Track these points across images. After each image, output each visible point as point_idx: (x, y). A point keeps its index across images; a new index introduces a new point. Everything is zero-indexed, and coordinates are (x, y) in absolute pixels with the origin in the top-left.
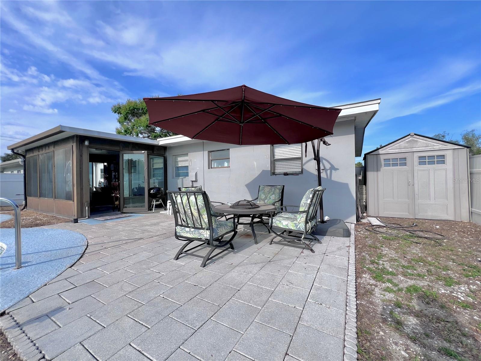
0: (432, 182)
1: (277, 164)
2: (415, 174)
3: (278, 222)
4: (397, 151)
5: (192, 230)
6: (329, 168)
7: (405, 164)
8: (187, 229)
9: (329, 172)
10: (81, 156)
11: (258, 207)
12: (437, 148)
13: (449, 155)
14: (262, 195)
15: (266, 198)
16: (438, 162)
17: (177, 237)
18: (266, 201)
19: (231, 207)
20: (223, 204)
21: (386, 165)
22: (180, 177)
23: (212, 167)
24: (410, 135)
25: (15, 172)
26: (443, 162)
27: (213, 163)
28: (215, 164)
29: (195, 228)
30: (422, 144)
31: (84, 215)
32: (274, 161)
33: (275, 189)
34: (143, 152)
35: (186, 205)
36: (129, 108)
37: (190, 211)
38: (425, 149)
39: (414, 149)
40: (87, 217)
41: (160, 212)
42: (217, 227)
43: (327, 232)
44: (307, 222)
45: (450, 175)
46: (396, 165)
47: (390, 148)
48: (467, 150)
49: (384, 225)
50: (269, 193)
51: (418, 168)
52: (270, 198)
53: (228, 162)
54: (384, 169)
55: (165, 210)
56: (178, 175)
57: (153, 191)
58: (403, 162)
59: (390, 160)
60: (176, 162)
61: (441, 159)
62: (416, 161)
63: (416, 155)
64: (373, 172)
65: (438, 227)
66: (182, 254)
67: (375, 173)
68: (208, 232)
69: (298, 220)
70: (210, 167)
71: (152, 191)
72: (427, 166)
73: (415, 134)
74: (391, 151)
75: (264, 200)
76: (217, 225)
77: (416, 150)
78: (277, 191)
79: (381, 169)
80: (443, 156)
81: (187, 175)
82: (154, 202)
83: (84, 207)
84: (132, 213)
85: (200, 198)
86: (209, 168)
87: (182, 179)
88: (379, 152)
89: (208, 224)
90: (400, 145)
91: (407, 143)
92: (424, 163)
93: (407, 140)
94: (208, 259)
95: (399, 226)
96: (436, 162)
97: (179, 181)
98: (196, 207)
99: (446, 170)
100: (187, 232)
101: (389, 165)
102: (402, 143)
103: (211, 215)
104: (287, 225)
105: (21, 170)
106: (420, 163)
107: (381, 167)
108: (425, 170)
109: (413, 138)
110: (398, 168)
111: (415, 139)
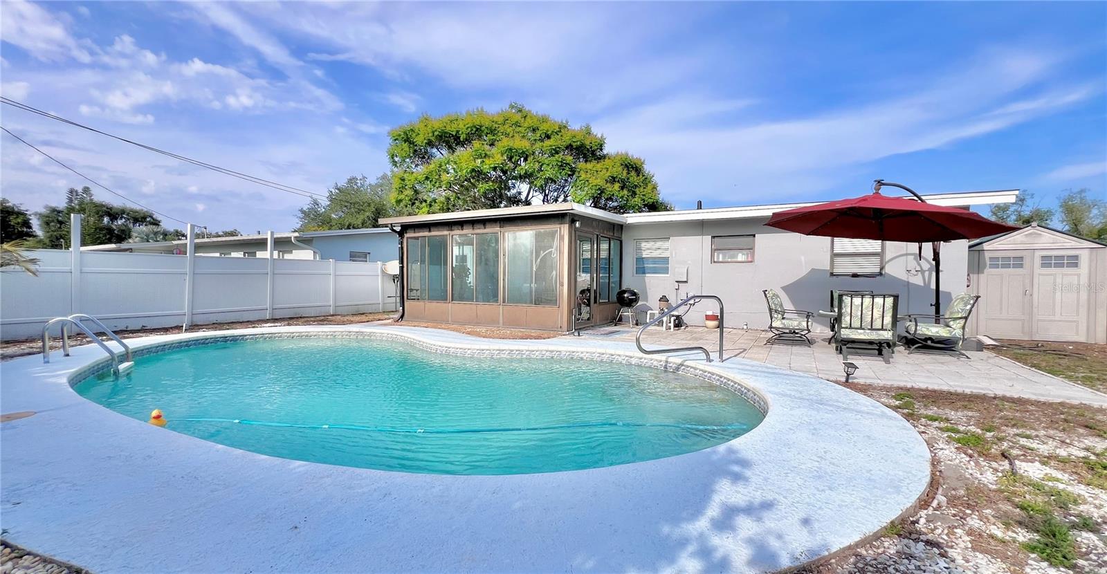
1: (839, 260)
2: (1036, 281)
4: (1009, 247)
7: (1021, 266)
12: (1068, 245)
13: (1084, 257)
16: (1069, 265)
21: (992, 266)
24: (1030, 226)
26: (1076, 265)
30: (1047, 240)
38: (1050, 246)
39: (1036, 246)
45: (1085, 283)
46: (1008, 266)
47: (1001, 242)
51: (1038, 270)
53: (751, 254)
54: (988, 271)
58: (1018, 262)
61: (1074, 262)
62: (1038, 261)
63: (1038, 254)
64: (972, 275)
67: (977, 275)
72: (1053, 270)
73: (1038, 225)
74: (1001, 247)
77: (1039, 247)
79: (985, 271)
80: (1076, 257)
88: (983, 247)
90: (1014, 239)
91: (1026, 237)
92: (1049, 265)
93: (1026, 233)
96: (1065, 264)
99: (1079, 275)
101: (997, 266)
102: (1018, 236)
106: (1044, 265)
107: (985, 268)
108: (1051, 275)
109: (1035, 231)
110: (1011, 270)
111: (1037, 231)
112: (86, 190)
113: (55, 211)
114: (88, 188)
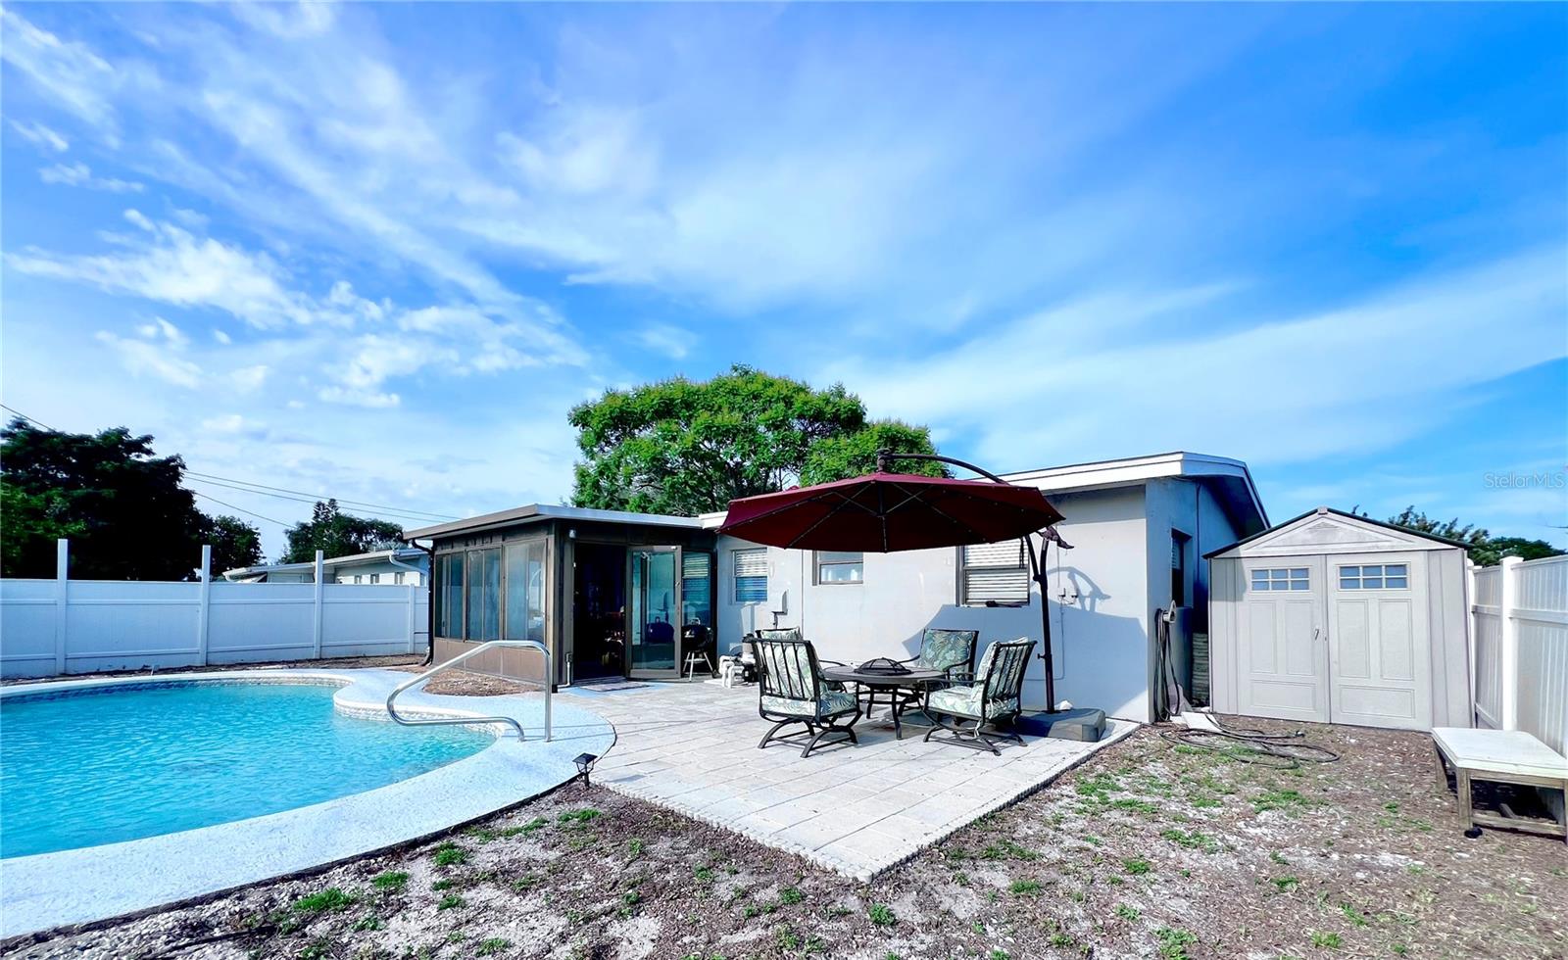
0: (1374, 633)
1: (973, 579)
2: (1332, 611)
3: (938, 701)
4: (1284, 551)
5: (789, 701)
6: (1087, 594)
7: (1305, 585)
8: (780, 700)
9: (1088, 602)
10: (562, 560)
11: (910, 672)
12: (1386, 546)
13: (1417, 565)
14: (929, 650)
15: (936, 657)
16: (1391, 583)
17: (763, 714)
18: (936, 664)
19: (855, 671)
20: (842, 665)
21: (1257, 586)
22: (748, 603)
23: (823, 580)
24: (1316, 511)
25: (366, 579)
26: (1403, 583)
27: (823, 570)
28: (830, 574)
29: (792, 698)
30: (1349, 537)
31: (564, 680)
32: (964, 575)
33: (957, 639)
34: (674, 547)
35: (780, 662)
36: (611, 412)
37: (785, 670)
38: (1354, 549)
39: (1329, 549)
40: (569, 684)
41: (706, 682)
42: (827, 699)
43: (1049, 729)
44: (985, 701)
45: (1421, 616)
46: (1283, 585)
47: (1268, 543)
48: (1463, 554)
49: (1219, 731)
50: (943, 647)
51: (1336, 594)
52: (945, 659)
53: (860, 570)
54: (1251, 595)
55: (714, 677)
56: (740, 598)
57: (690, 634)
58: (1300, 578)
59: (1287, 574)
60: (738, 566)
61: (1397, 575)
62: (1334, 577)
63: (1334, 563)
64: (1224, 603)
65: (1353, 741)
66: (771, 740)
67: (1230, 604)
68: (814, 705)
69: (972, 697)
70: (816, 580)
71: (688, 633)
72: (1362, 593)
73: (1329, 510)
74: (1269, 552)
75: (931, 662)
76: (827, 695)
77: (1333, 549)
78: (962, 643)
79: (1245, 595)
80: (1403, 568)
81: (760, 596)
82: (690, 658)
83: (564, 663)
84: (645, 680)
85: (802, 651)
86: (814, 584)
87: (752, 606)
88: (1238, 550)
89: (813, 693)
90: (1290, 538)
91: (1311, 532)
92: (1355, 584)
93: (1310, 525)
94: (812, 749)
95: (1260, 735)
96: (1384, 581)
97: (745, 611)
98: (795, 665)
99: (1410, 603)
100: (780, 705)
101: (1264, 586)
102: (1296, 532)
103: (819, 678)
104: (953, 706)
105: (381, 575)
106: (1345, 584)
107: (1244, 591)
108: (1358, 601)
109: (1325, 520)
110: (1290, 593)
111: (1329, 522)
112: (333, 501)
113: (304, 527)
114: (334, 500)
